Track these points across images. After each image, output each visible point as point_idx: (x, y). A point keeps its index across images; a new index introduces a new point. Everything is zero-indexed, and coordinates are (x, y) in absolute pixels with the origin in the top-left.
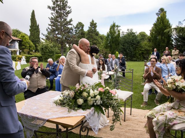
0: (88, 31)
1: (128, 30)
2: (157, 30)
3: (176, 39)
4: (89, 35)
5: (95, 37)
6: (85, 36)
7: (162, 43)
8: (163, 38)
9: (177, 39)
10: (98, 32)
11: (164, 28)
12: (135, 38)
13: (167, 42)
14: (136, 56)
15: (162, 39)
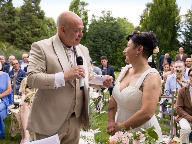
0: (23, 8)
1: (103, 12)
2: (156, 15)
3: (186, 34)
4: (24, 16)
5: (36, 21)
6: (16, 17)
7: (164, 39)
8: (165, 30)
9: (189, 33)
10: (43, 12)
11: (167, 12)
12: (116, 28)
13: (172, 37)
14: (117, 61)
15: (162, 31)
